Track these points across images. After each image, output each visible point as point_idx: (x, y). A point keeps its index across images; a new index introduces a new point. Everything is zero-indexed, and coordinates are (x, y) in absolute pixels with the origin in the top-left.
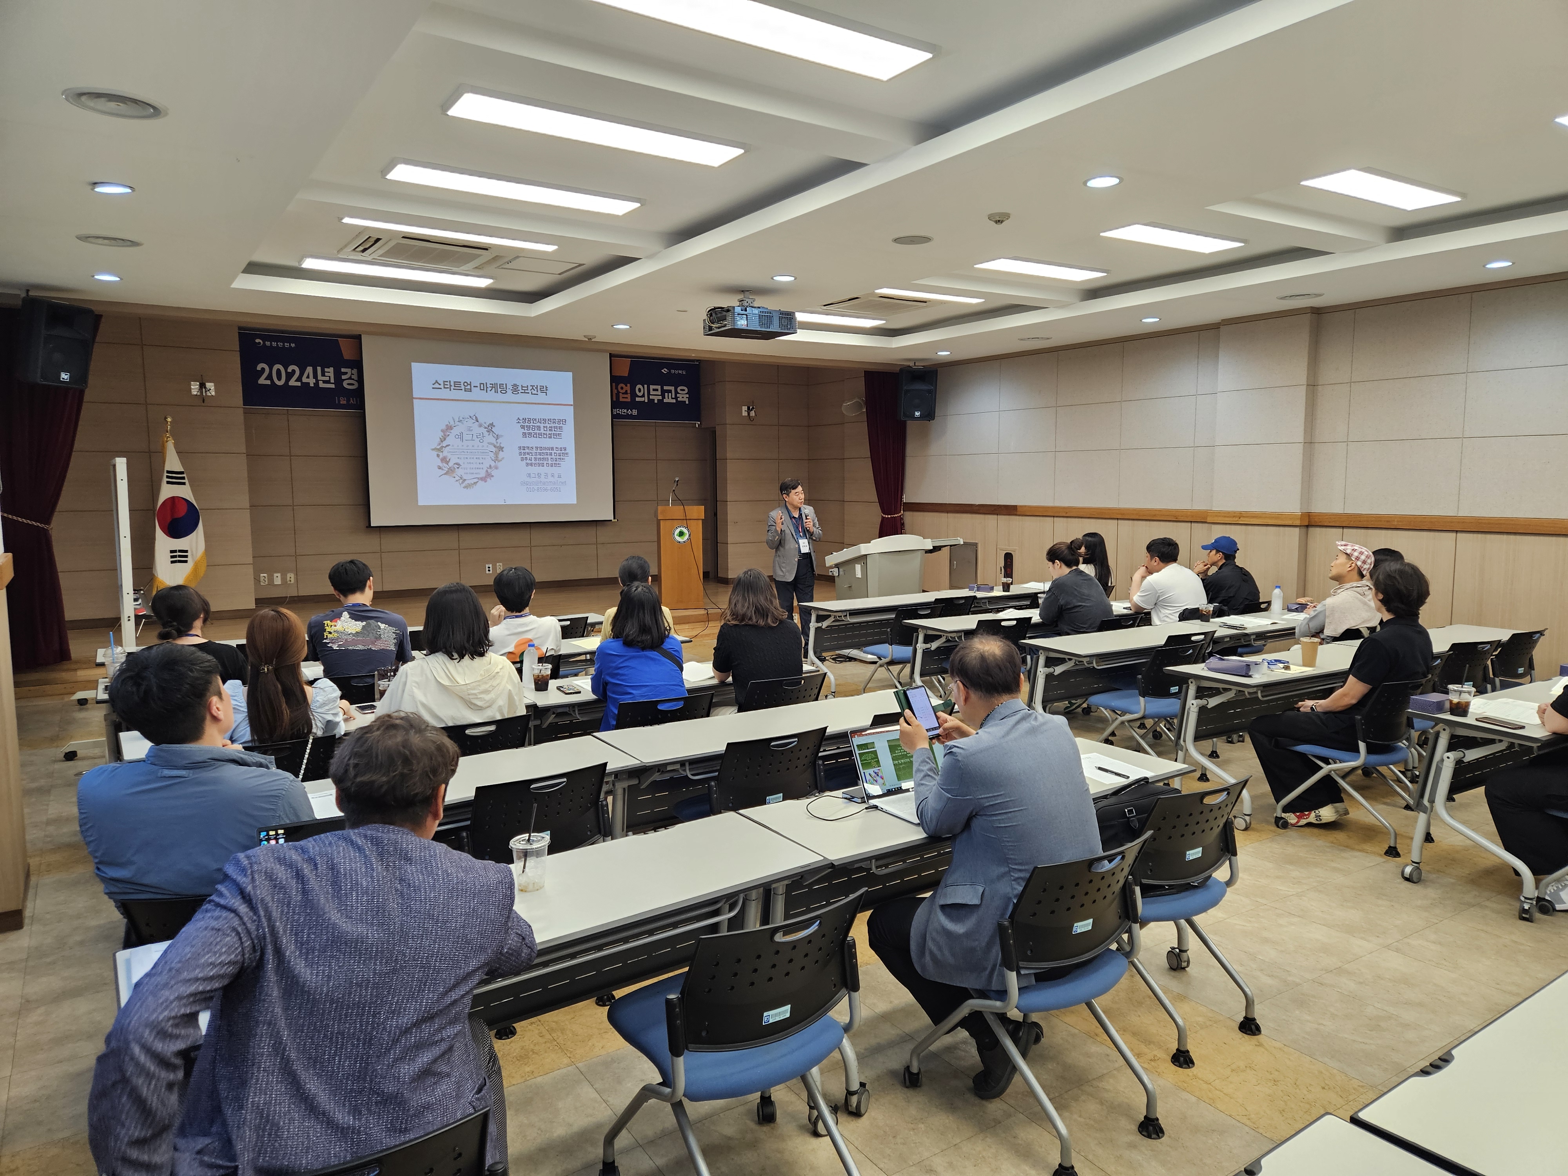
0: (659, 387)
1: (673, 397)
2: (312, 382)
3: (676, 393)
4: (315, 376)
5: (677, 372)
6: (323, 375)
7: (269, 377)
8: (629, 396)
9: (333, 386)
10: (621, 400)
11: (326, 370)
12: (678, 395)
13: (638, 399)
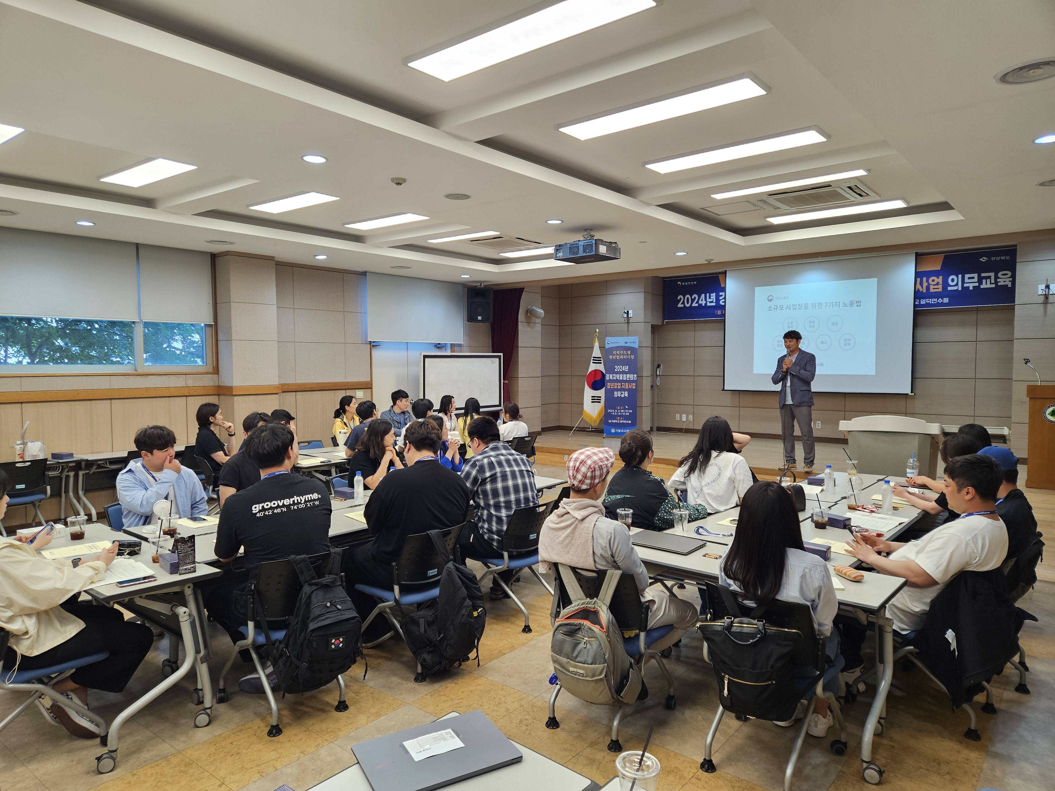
0: (976, 275)
1: (993, 281)
2: (703, 303)
3: (996, 277)
4: (706, 300)
5: (998, 259)
6: (710, 298)
8: (940, 286)
9: (714, 304)
10: (932, 290)
11: (712, 295)
12: (998, 280)
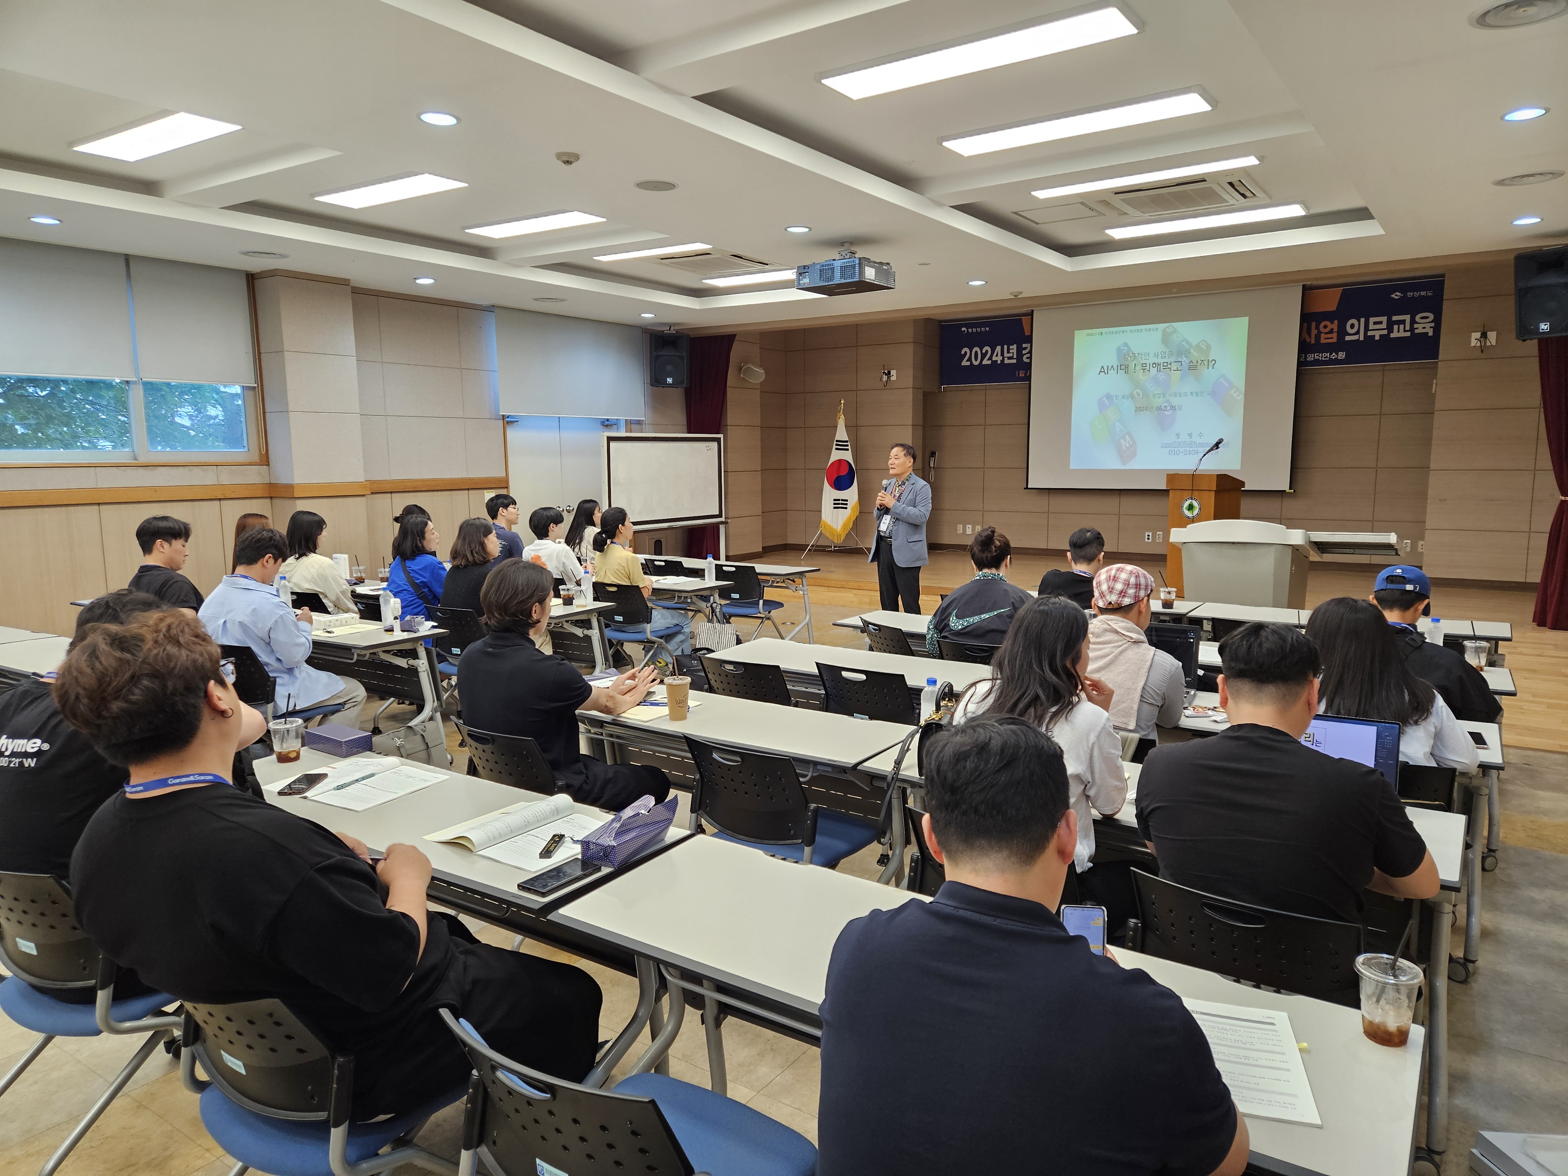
0: (1384, 319)
1: (1408, 328)
2: (999, 359)
3: (1413, 321)
4: (1002, 354)
5: (1416, 294)
6: (1008, 352)
7: (970, 359)
8: (1335, 335)
9: (1014, 361)
10: (1323, 341)
11: (1011, 347)
12: (1416, 326)
13: (1348, 338)
